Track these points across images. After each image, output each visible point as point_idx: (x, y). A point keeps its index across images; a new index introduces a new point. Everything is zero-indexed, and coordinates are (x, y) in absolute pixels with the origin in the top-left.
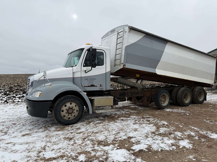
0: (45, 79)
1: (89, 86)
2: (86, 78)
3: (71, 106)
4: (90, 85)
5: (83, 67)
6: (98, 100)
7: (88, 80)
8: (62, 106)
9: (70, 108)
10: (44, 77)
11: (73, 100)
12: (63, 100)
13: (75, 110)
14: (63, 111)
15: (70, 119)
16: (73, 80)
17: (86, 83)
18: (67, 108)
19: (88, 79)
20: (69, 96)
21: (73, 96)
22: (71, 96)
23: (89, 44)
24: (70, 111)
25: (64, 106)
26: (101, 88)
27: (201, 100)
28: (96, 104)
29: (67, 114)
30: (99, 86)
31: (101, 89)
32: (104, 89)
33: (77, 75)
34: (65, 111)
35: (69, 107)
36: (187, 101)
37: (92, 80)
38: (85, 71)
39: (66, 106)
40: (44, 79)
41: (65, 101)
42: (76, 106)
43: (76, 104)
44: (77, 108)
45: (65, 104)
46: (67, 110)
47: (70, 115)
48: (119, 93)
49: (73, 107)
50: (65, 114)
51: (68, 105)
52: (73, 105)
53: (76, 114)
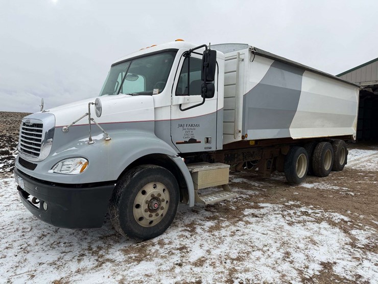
0: (92, 122)
1: (186, 142)
2: (181, 123)
3: (155, 192)
4: (187, 140)
5: (176, 95)
6: (205, 175)
7: (185, 127)
8: (136, 194)
9: (154, 198)
10: (90, 119)
11: (159, 176)
12: (140, 177)
13: (162, 200)
14: (138, 206)
15: (153, 225)
16: (156, 127)
17: (180, 136)
18: (147, 197)
19: (185, 125)
20: (150, 166)
21: (158, 166)
22: (155, 167)
24: (155, 205)
25: (140, 193)
26: (208, 146)
27: (341, 163)
28: (201, 184)
30: (203, 141)
31: (208, 148)
32: (214, 149)
33: (164, 116)
34: (144, 207)
35: (152, 196)
36: (328, 167)
37: (192, 128)
38: (180, 105)
39: (144, 193)
40: (88, 123)
41: (143, 181)
42: (164, 191)
43: (164, 187)
44: (167, 196)
45: (142, 188)
46: (147, 202)
47: (154, 215)
48: (225, 155)
49: (160, 195)
50: (144, 214)
51: (150, 189)
52: (160, 189)
53: (166, 210)
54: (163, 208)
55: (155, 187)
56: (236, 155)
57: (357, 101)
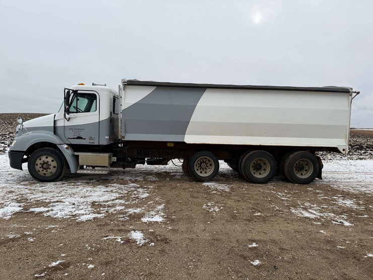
1: (74, 138)
2: (72, 128)
3: (46, 160)
4: (76, 137)
6: (84, 157)
7: (74, 130)
8: (37, 159)
9: (44, 163)
10: (22, 125)
11: (49, 153)
13: (50, 165)
14: (37, 165)
15: (46, 176)
16: (55, 129)
17: (70, 134)
18: (42, 161)
23: (82, 84)
25: (39, 159)
26: (91, 141)
27: (306, 176)
28: (81, 162)
29: (42, 169)
30: (88, 138)
31: (91, 143)
32: (97, 143)
34: (39, 166)
35: (44, 161)
37: (79, 131)
38: (69, 118)
42: (53, 161)
43: (53, 159)
44: (54, 164)
45: (39, 157)
46: (41, 164)
47: (45, 171)
48: (138, 151)
49: (48, 162)
50: (39, 169)
51: (44, 158)
52: (50, 159)
53: (54, 170)
54: (50, 169)
55: (47, 158)
56: (150, 153)
57: (348, 109)
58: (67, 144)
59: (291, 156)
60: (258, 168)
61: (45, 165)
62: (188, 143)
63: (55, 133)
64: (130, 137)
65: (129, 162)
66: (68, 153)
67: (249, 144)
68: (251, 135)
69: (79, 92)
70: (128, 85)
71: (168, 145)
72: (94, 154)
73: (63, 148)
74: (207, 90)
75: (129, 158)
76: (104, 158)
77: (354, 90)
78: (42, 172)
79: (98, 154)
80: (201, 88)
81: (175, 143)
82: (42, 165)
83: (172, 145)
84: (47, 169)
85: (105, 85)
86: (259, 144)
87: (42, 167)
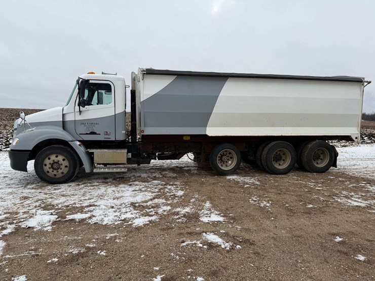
1: (87, 134)
2: (83, 122)
3: (56, 159)
4: (89, 132)
5: (78, 106)
6: (100, 154)
8: (44, 159)
9: (54, 162)
10: (25, 120)
12: (46, 150)
13: (62, 164)
14: (45, 165)
15: (57, 177)
16: (63, 124)
17: (83, 130)
18: (51, 161)
19: (86, 124)
20: (54, 146)
22: (56, 146)
23: (92, 73)
24: (55, 166)
25: (47, 158)
26: (107, 136)
28: (96, 159)
29: (52, 170)
30: (103, 133)
31: (106, 138)
32: (113, 139)
33: (69, 118)
34: (48, 166)
36: (284, 166)
37: (92, 125)
38: (81, 112)
39: (49, 159)
40: (24, 123)
41: (48, 152)
42: (64, 160)
43: (64, 158)
44: (66, 163)
45: (48, 156)
46: (50, 164)
47: (55, 171)
48: (153, 145)
49: (59, 161)
50: (48, 170)
51: (53, 157)
52: (60, 158)
53: (65, 170)
54: (61, 169)
55: (57, 157)
56: (166, 147)
57: (360, 98)
58: (79, 141)
59: (310, 146)
60: (278, 159)
61: (55, 165)
62: (210, 135)
63: (64, 128)
64: (150, 131)
65: (144, 158)
66: (81, 151)
67: (271, 135)
68: (272, 126)
69: (91, 82)
70: (147, 74)
71: (185, 138)
72: (111, 151)
73: (76, 145)
74: (229, 79)
75: (144, 154)
76: (122, 155)
77: (366, 80)
78: (52, 173)
79: (115, 151)
80: (223, 77)
81: (192, 136)
82: (52, 165)
83: (189, 138)
84: (58, 169)
85: (116, 74)
86: (280, 135)
87: (52, 167)
